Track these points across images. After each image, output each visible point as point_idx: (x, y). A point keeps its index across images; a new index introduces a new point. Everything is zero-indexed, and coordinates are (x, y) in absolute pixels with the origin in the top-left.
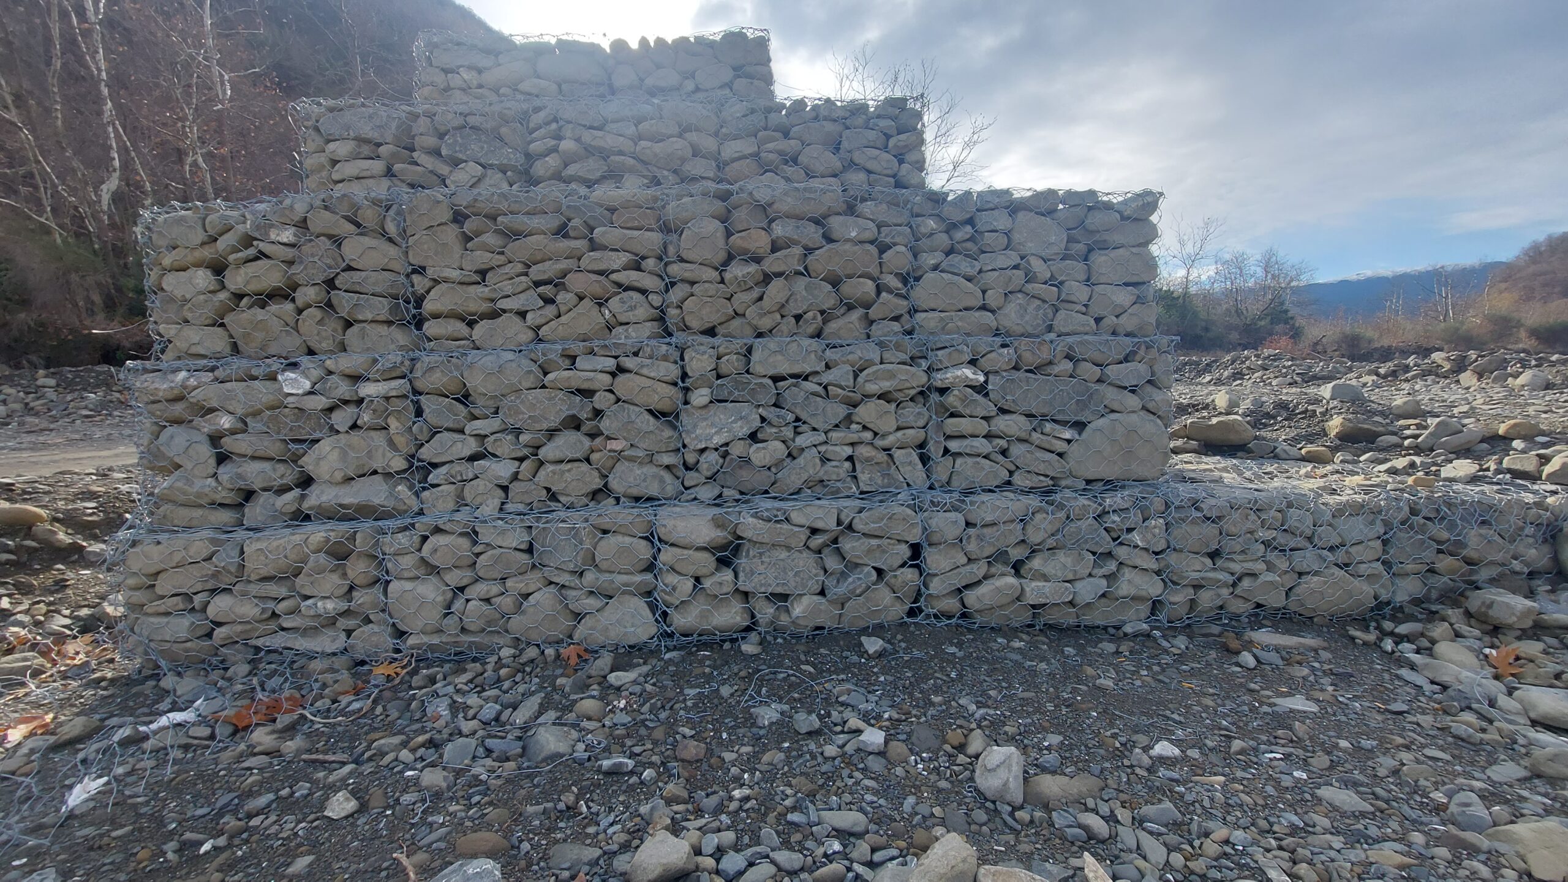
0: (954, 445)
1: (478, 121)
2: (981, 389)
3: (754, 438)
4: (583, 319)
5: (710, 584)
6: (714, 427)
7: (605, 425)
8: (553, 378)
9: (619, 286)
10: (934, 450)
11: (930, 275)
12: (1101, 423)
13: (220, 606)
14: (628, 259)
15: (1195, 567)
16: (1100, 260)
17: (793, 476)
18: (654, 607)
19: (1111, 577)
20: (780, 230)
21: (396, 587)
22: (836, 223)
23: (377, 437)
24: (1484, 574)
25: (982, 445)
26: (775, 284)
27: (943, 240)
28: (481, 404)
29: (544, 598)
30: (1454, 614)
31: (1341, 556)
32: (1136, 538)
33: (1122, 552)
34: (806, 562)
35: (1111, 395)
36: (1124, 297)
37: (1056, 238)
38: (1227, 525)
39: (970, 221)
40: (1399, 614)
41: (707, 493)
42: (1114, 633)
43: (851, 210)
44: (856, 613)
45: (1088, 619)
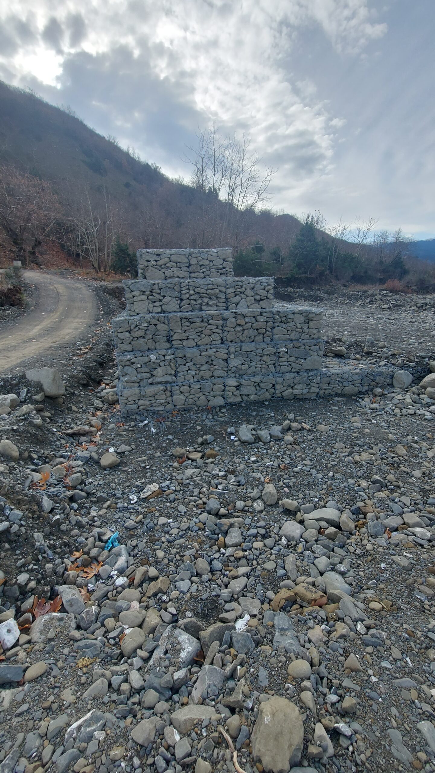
0: (281, 364)
1: (169, 285)
2: (286, 352)
3: (242, 364)
4: (206, 340)
5: (235, 393)
6: (235, 362)
7: (214, 363)
8: (203, 354)
9: (214, 333)
10: (276, 364)
11: (277, 328)
12: (309, 358)
13: (141, 402)
14: (216, 327)
15: (325, 386)
16: (311, 323)
17: (249, 372)
18: (224, 398)
19: (309, 389)
20: (247, 320)
21: (175, 397)
22: (258, 318)
23: (168, 367)
24: (379, 385)
25: (286, 363)
26: (246, 331)
27: (280, 320)
28: (189, 360)
29: (203, 397)
30: (370, 393)
31: (352, 383)
32: (314, 381)
33: (312, 384)
34: (253, 388)
35: (311, 352)
36: (315, 331)
37: (303, 319)
38: (331, 378)
39: (286, 316)
40: (363, 393)
41: (233, 375)
42: (310, 399)
43: (261, 315)
44: (262, 398)
45: (305, 397)
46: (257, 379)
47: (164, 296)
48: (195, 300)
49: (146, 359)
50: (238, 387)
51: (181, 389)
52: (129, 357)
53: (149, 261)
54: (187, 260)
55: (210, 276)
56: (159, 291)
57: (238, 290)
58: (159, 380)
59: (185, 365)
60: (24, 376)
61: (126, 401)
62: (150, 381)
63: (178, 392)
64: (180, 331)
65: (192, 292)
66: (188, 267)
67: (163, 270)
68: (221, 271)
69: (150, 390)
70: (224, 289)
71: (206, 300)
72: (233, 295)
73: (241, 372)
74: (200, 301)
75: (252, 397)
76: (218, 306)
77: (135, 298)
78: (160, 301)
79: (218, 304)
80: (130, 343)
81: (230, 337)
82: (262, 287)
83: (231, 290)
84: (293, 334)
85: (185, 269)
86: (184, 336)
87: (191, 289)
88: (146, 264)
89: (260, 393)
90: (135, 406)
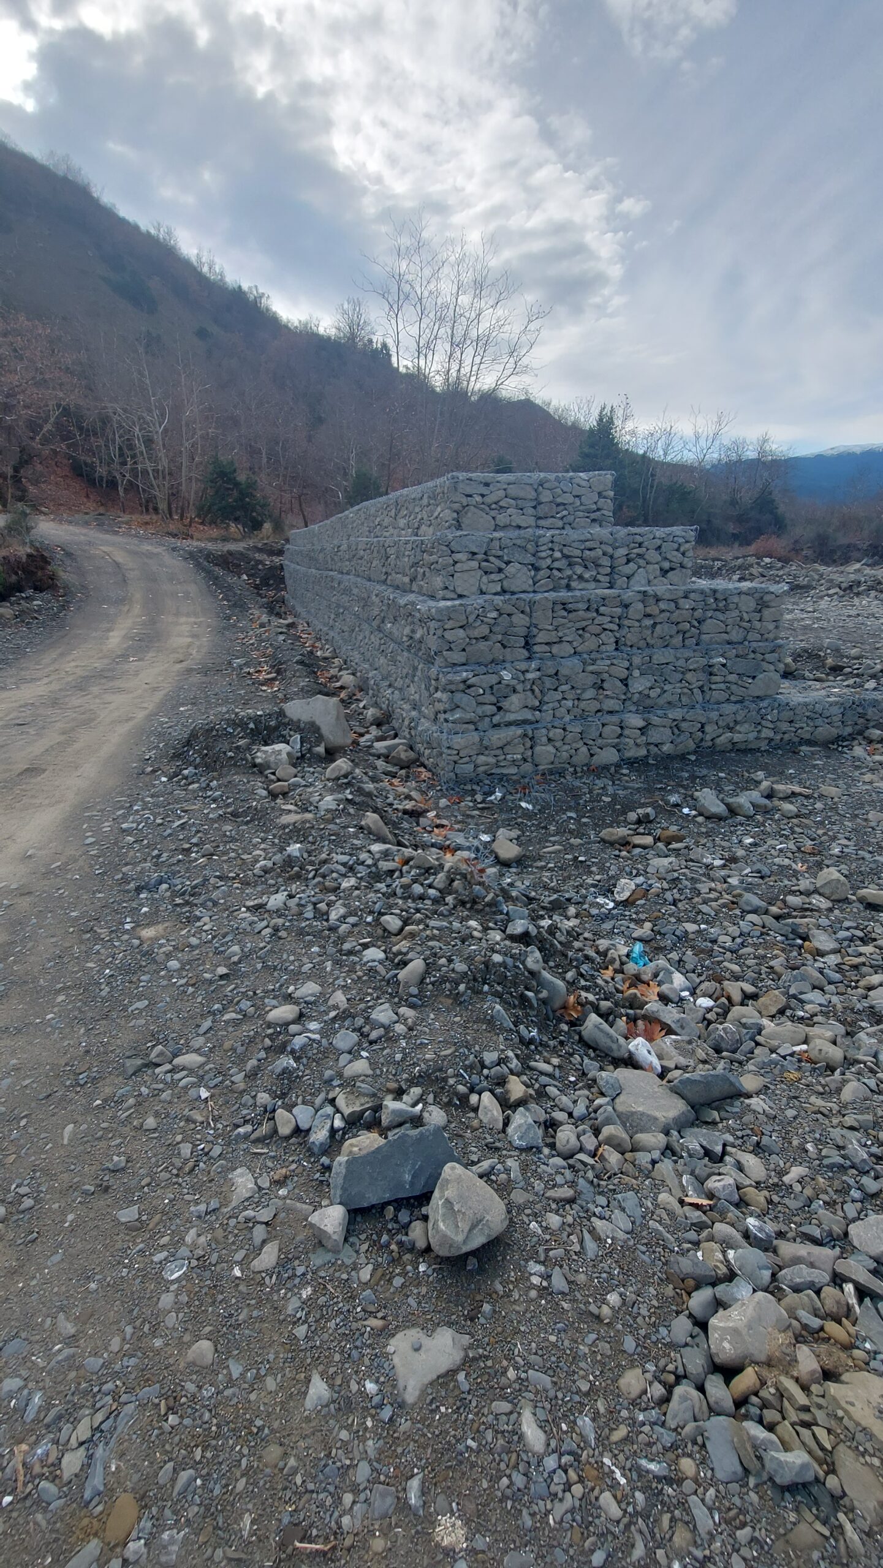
0: (713, 687)
1: (518, 542)
2: (724, 665)
3: (651, 688)
4: (591, 643)
5: (638, 741)
6: (639, 684)
7: (605, 685)
8: (591, 668)
9: (605, 629)
10: (705, 688)
11: (709, 621)
12: (761, 676)
13: (482, 759)
14: (609, 619)
15: (785, 726)
16: (766, 613)
17: (661, 701)
18: (619, 751)
19: (759, 732)
20: (663, 605)
21: (538, 749)
22: (681, 602)
23: (529, 693)
24: (872, 724)
25: (722, 686)
26: (658, 627)
27: (714, 606)
28: (563, 681)
29: (584, 749)
30: (859, 737)
31: (829, 720)
32: (769, 717)
33: (764, 723)
34: (668, 731)
35: (764, 664)
36: (771, 626)
37: (752, 604)
38: (797, 712)
39: (725, 600)
40: (844, 739)
41: (634, 708)
42: (758, 750)
43: (686, 597)
44: (681, 749)
45: (749, 747)
46: (676, 714)
47: (508, 563)
48: (559, 570)
49: (494, 679)
50: (643, 730)
51: (551, 735)
52: (465, 674)
53: (470, 496)
54: (533, 494)
55: (574, 525)
56: (500, 553)
57: (635, 551)
58: (511, 717)
59: (556, 690)
60: (282, 713)
61: (456, 758)
62: (496, 719)
63: (545, 739)
64: (550, 628)
65: (558, 555)
66: (535, 507)
67: (493, 513)
68: (593, 516)
69: (498, 737)
70: (610, 550)
71: (579, 570)
72: (624, 560)
73: (648, 702)
74: (569, 572)
75: (666, 748)
76: (599, 581)
77: (458, 565)
78: (500, 570)
79: (599, 577)
80: (464, 650)
81: (631, 638)
82: (676, 546)
83: (622, 551)
84: (734, 633)
85: (531, 511)
86: (553, 637)
87: (556, 549)
88: (465, 501)
89: (679, 740)
90: (471, 767)
